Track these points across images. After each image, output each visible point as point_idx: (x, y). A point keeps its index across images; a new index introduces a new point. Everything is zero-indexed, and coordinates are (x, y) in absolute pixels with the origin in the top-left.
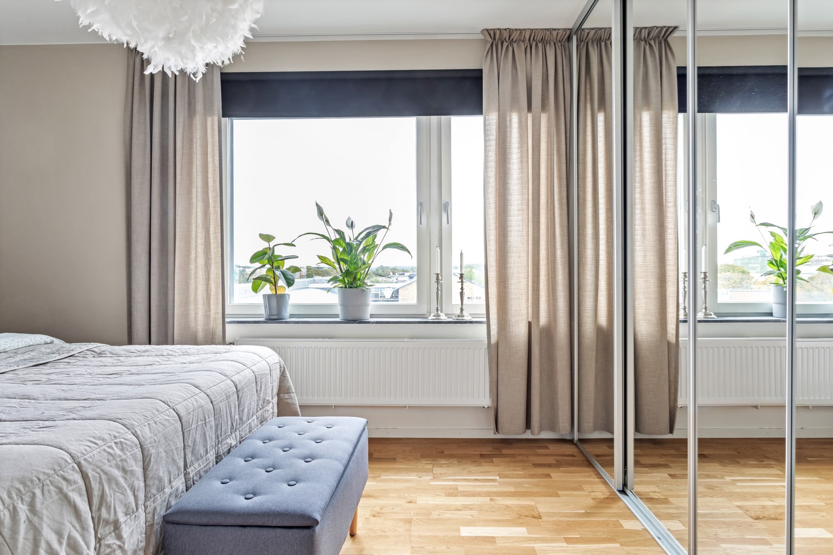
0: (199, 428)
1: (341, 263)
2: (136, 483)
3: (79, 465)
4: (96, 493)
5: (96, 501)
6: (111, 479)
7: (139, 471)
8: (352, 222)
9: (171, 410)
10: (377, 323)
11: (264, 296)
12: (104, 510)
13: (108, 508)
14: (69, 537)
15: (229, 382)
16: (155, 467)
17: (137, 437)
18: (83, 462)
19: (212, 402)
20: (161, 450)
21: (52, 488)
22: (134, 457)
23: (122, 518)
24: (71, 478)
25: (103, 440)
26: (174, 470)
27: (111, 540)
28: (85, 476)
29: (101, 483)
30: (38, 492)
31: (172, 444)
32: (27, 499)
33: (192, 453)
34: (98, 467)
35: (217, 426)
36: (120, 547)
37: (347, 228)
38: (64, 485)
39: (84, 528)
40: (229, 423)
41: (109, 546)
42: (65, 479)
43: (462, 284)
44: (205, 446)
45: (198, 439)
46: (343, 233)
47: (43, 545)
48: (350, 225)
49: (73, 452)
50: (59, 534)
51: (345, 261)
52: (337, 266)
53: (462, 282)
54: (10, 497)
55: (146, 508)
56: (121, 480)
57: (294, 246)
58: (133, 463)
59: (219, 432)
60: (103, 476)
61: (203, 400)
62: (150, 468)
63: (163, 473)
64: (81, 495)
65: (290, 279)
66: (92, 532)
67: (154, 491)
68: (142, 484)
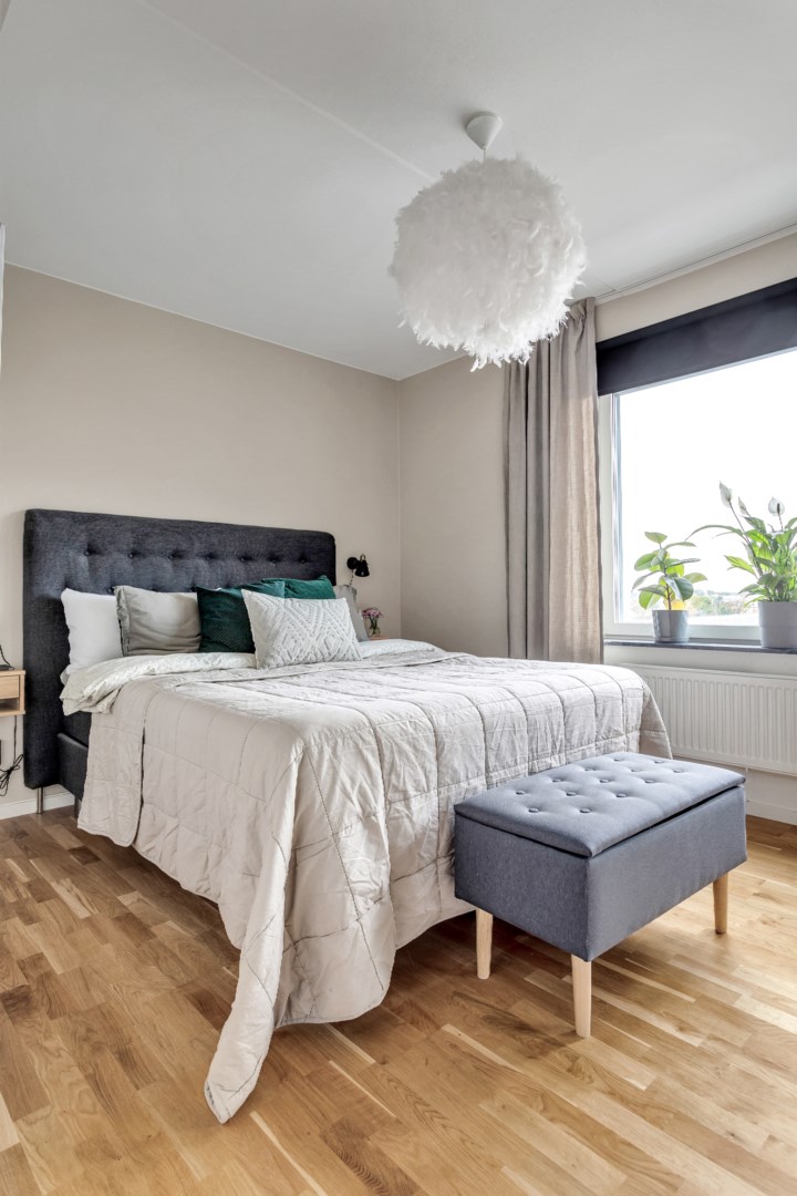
0: (506, 735)
1: (762, 565)
2: (428, 765)
3: (375, 730)
4: (387, 758)
5: (386, 766)
6: (401, 752)
7: (431, 753)
8: (778, 505)
9: (474, 708)
11: (654, 612)
12: (393, 777)
13: (398, 776)
14: (360, 787)
15: (554, 695)
16: (449, 756)
17: (432, 722)
18: (378, 729)
19: (525, 711)
20: (456, 741)
21: (351, 742)
22: (426, 738)
23: (412, 792)
24: (366, 738)
25: (400, 716)
26: (471, 766)
27: (400, 806)
28: (378, 741)
29: (392, 752)
30: (340, 741)
31: (469, 740)
32: (331, 743)
33: (497, 756)
34: (391, 737)
35: (531, 739)
36: (408, 816)
37: (771, 515)
38: (360, 743)
39: (373, 785)
40: (550, 740)
41: (398, 811)
42: (361, 738)
44: (514, 754)
45: (504, 744)
46: (761, 522)
47: (339, 782)
48: (775, 509)
49: (372, 718)
50: (353, 781)
51: (767, 563)
52: (755, 569)
54: (320, 738)
55: (439, 793)
56: (412, 757)
57: (692, 545)
58: (425, 745)
59: (534, 746)
60: (395, 748)
61: (514, 705)
62: (443, 755)
63: (458, 763)
64: (373, 756)
65: (686, 590)
66: (382, 792)
67: (448, 780)
68: (434, 768)
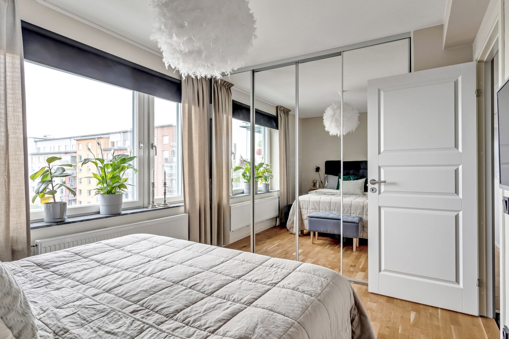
10: (132, 213)
43: (165, 188)
53: (165, 186)
